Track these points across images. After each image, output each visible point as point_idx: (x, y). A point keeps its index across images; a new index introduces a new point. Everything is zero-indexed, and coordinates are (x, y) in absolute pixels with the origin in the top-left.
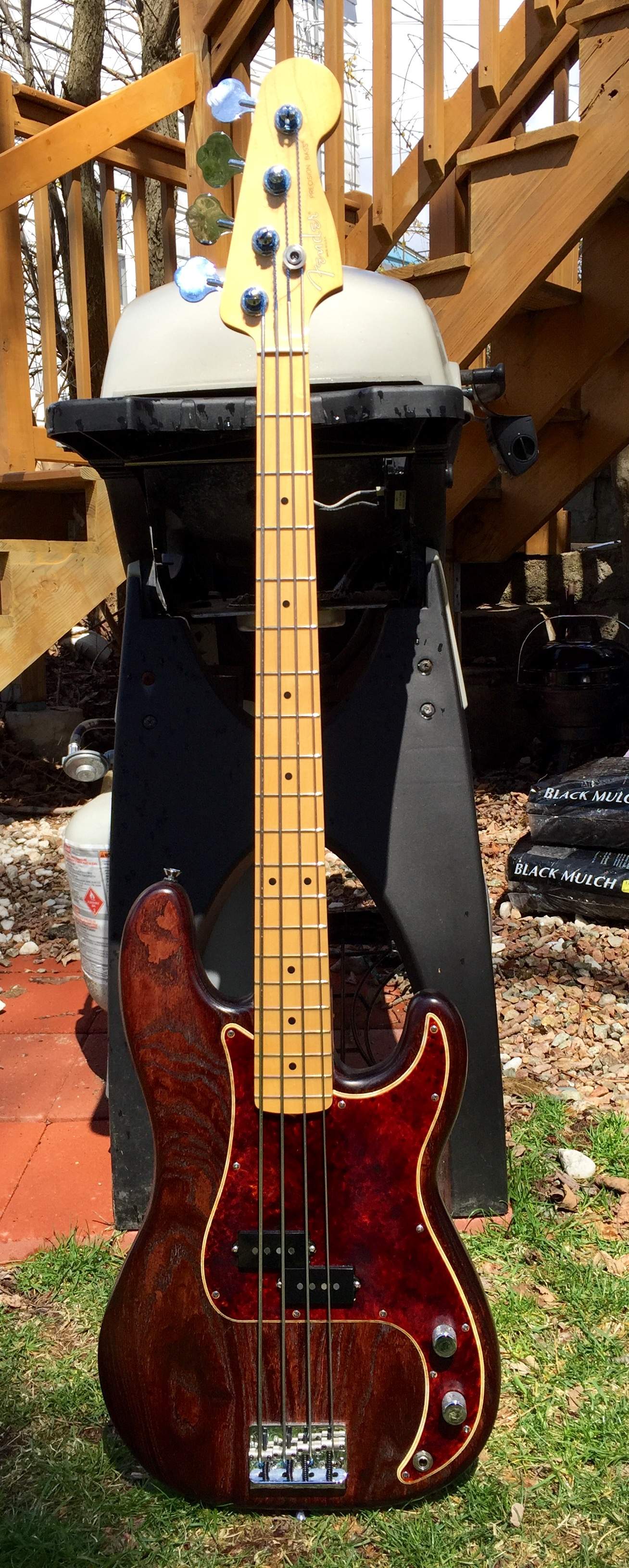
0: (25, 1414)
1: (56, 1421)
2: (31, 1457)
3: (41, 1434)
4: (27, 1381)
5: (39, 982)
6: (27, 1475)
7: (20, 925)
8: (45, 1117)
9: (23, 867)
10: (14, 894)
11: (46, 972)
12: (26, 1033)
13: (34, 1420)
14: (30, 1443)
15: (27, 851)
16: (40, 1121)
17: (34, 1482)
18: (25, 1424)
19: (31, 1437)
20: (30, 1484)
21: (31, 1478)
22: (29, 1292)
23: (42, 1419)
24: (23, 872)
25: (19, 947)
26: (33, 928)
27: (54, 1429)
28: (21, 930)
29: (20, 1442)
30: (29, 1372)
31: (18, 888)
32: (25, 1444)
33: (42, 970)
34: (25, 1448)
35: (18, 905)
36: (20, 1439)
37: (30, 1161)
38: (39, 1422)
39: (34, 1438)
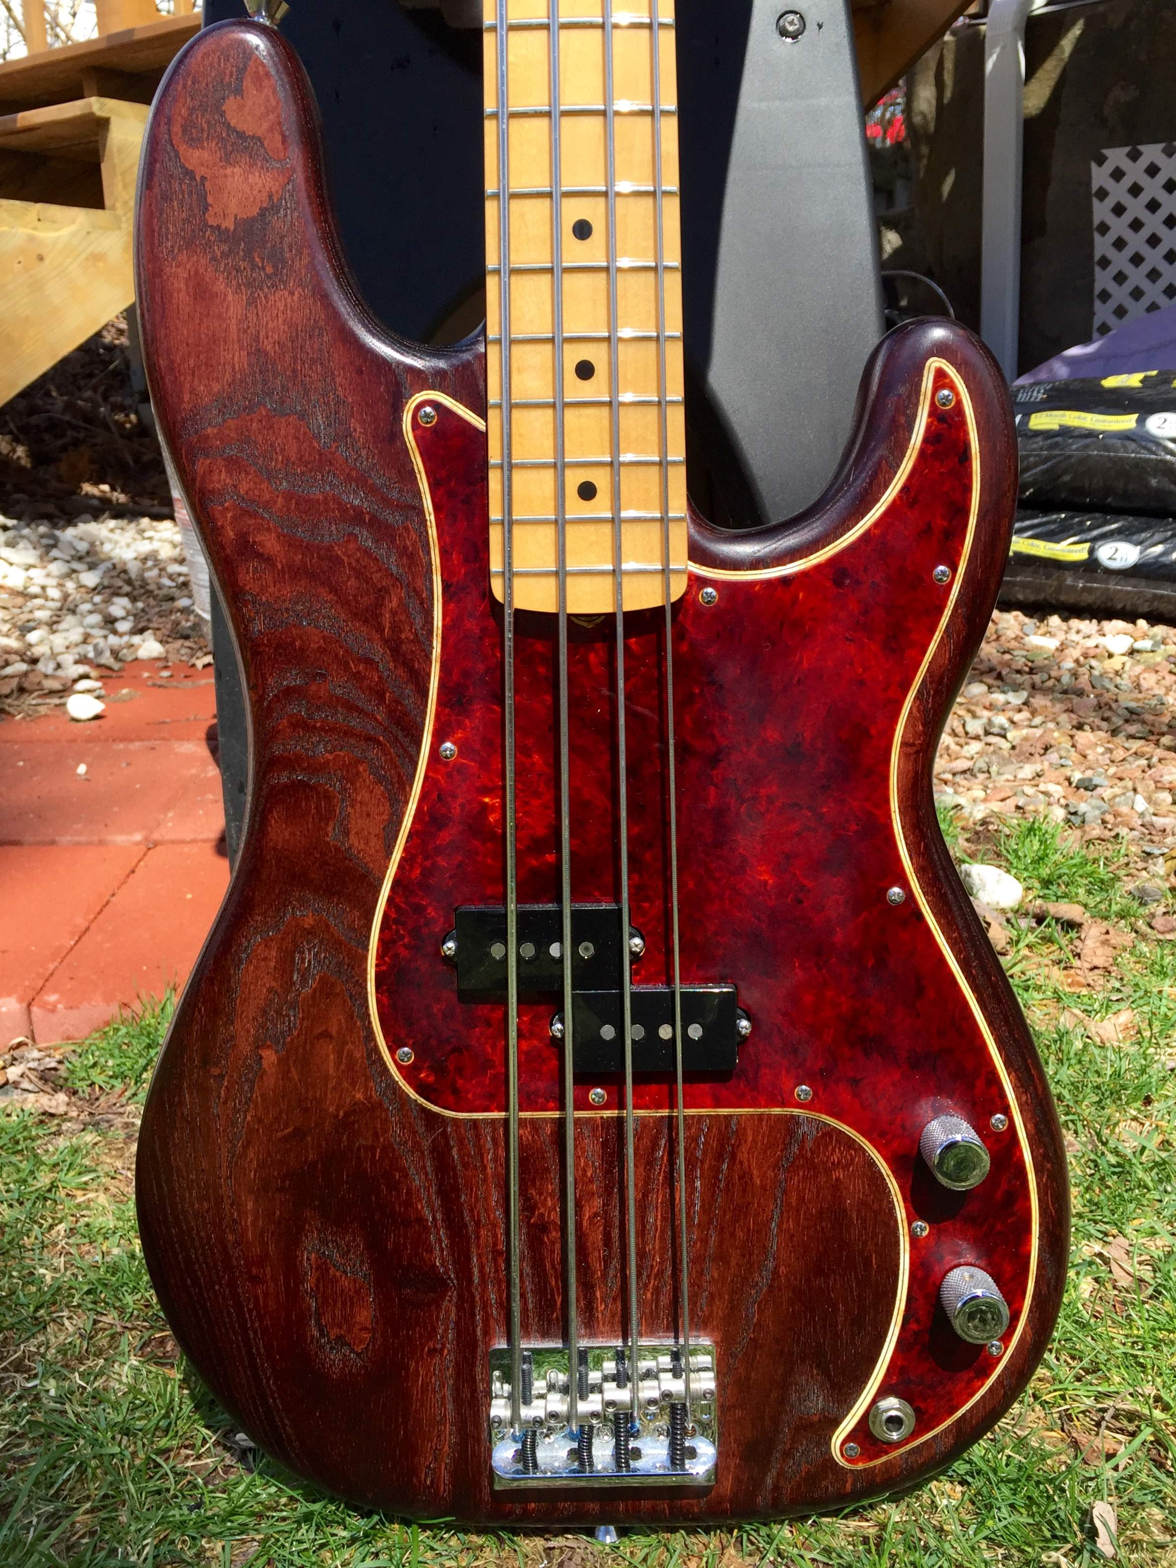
0: (37, 1309)
1: (95, 1322)
2: (37, 1398)
3: (62, 1350)
4: (55, 1244)
5: (160, 686)
6: (19, 1441)
7: (141, 625)
8: (146, 839)
9: (150, 563)
10: (135, 593)
11: (171, 676)
12: (131, 740)
13: (54, 1320)
14: (40, 1369)
15: (156, 545)
16: (138, 844)
17: (32, 1456)
18: (35, 1330)
19: (43, 1356)
20: (22, 1459)
21: (26, 1447)
22: (88, 1090)
23: (70, 1318)
24: (150, 569)
25: (137, 650)
26: (158, 629)
27: (91, 1338)
28: (141, 631)
29: (19, 1366)
30: (61, 1227)
31: (141, 587)
32: (30, 1369)
33: (166, 674)
34: (28, 1380)
35: (140, 605)
36: (21, 1360)
37: (113, 895)
38: (63, 1325)
39: (48, 1357)
